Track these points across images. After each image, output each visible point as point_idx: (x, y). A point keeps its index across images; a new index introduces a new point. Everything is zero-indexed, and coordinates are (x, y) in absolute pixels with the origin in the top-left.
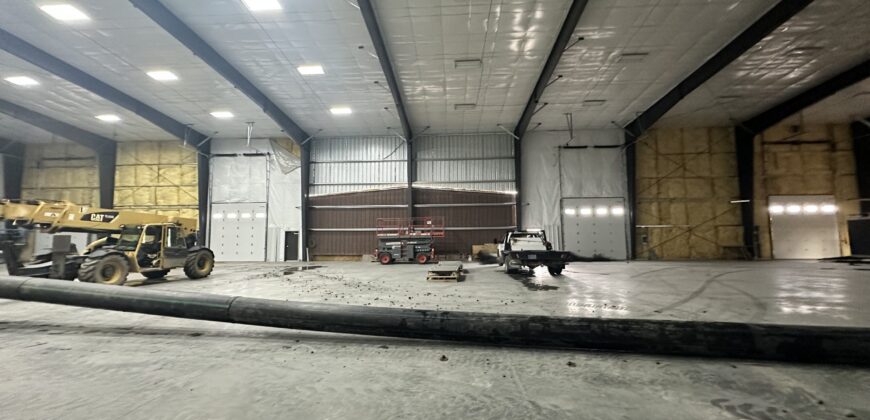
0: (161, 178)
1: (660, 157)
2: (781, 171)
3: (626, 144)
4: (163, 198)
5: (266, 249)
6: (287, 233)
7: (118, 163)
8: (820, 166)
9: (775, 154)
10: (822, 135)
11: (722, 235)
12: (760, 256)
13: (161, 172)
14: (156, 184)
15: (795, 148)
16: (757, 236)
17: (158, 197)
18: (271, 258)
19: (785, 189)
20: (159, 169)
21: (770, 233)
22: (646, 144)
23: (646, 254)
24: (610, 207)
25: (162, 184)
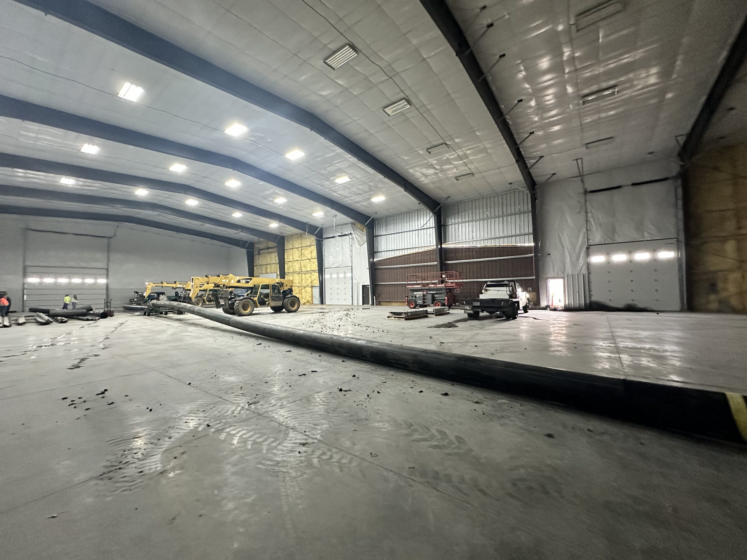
0: (303, 255)
1: (742, 182)
3: (681, 174)
4: (304, 267)
5: (352, 297)
6: (363, 286)
7: (286, 249)
13: (302, 251)
14: (301, 259)
17: (302, 266)
18: (355, 303)
20: (302, 250)
23: (714, 305)
24: (654, 250)
25: (303, 258)
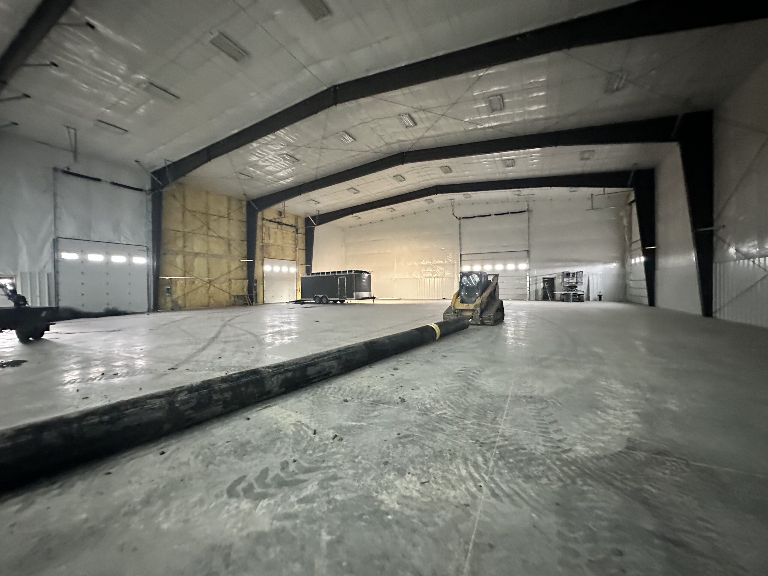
1: (187, 212)
2: (272, 241)
3: (152, 190)
8: (291, 242)
9: (269, 228)
10: (292, 222)
11: (234, 286)
12: (256, 302)
15: (279, 226)
16: (255, 287)
19: (273, 254)
21: (263, 284)
22: (174, 196)
23: (169, 305)
24: (130, 255)
